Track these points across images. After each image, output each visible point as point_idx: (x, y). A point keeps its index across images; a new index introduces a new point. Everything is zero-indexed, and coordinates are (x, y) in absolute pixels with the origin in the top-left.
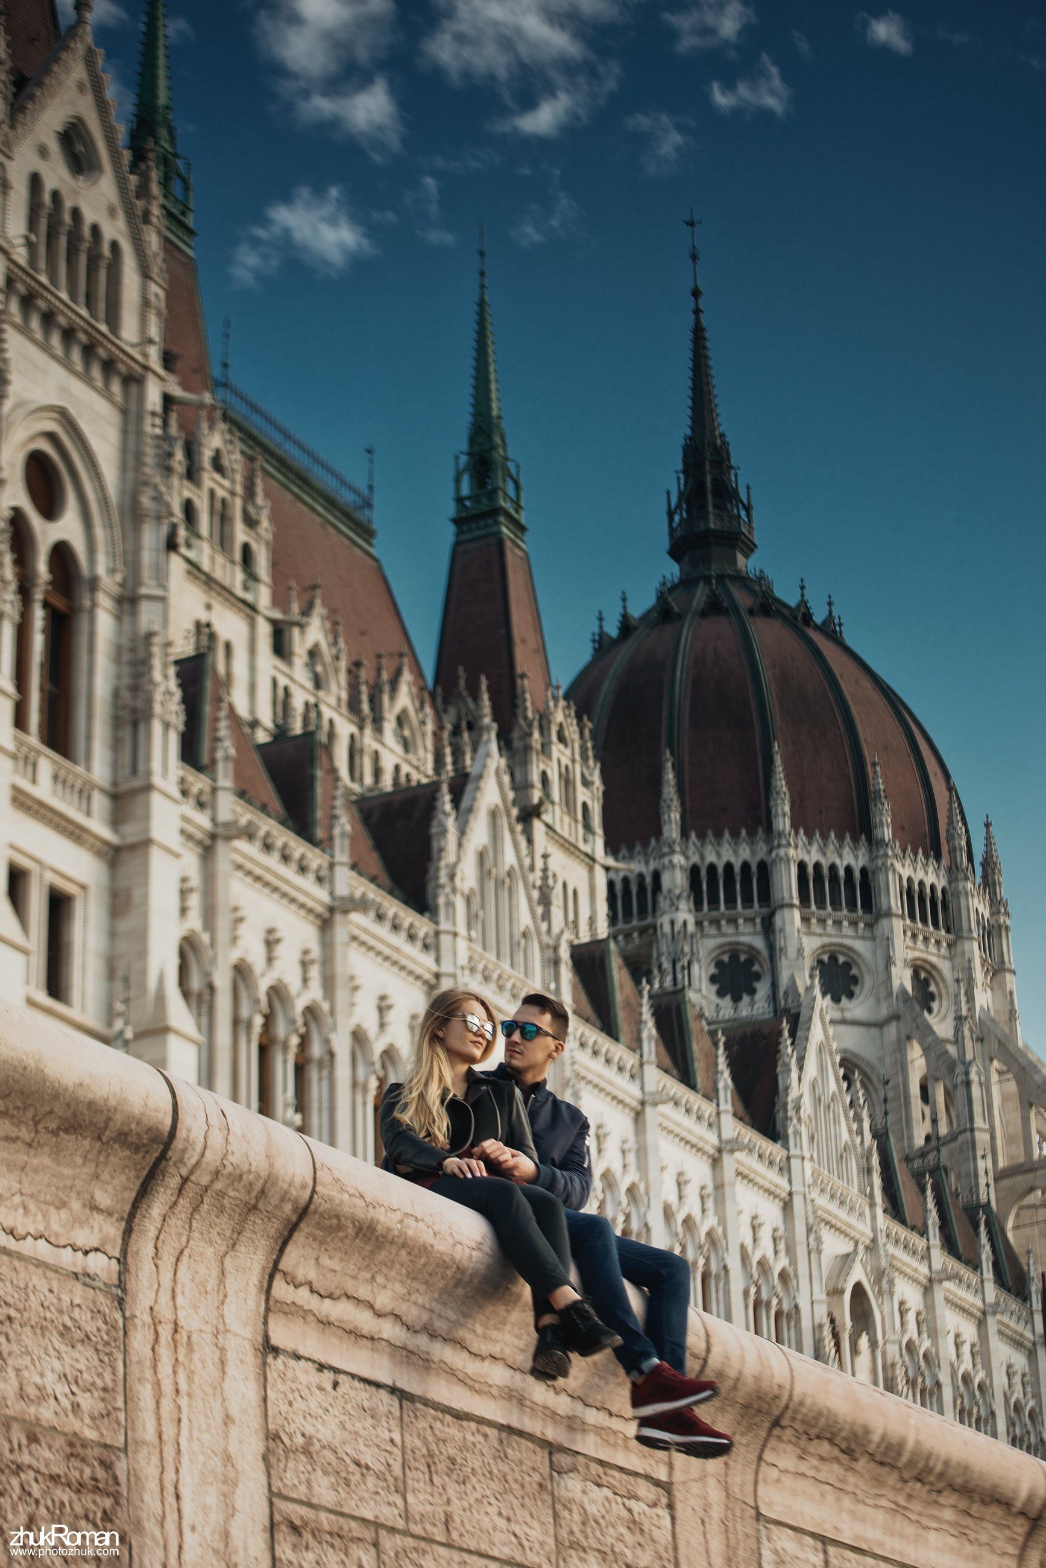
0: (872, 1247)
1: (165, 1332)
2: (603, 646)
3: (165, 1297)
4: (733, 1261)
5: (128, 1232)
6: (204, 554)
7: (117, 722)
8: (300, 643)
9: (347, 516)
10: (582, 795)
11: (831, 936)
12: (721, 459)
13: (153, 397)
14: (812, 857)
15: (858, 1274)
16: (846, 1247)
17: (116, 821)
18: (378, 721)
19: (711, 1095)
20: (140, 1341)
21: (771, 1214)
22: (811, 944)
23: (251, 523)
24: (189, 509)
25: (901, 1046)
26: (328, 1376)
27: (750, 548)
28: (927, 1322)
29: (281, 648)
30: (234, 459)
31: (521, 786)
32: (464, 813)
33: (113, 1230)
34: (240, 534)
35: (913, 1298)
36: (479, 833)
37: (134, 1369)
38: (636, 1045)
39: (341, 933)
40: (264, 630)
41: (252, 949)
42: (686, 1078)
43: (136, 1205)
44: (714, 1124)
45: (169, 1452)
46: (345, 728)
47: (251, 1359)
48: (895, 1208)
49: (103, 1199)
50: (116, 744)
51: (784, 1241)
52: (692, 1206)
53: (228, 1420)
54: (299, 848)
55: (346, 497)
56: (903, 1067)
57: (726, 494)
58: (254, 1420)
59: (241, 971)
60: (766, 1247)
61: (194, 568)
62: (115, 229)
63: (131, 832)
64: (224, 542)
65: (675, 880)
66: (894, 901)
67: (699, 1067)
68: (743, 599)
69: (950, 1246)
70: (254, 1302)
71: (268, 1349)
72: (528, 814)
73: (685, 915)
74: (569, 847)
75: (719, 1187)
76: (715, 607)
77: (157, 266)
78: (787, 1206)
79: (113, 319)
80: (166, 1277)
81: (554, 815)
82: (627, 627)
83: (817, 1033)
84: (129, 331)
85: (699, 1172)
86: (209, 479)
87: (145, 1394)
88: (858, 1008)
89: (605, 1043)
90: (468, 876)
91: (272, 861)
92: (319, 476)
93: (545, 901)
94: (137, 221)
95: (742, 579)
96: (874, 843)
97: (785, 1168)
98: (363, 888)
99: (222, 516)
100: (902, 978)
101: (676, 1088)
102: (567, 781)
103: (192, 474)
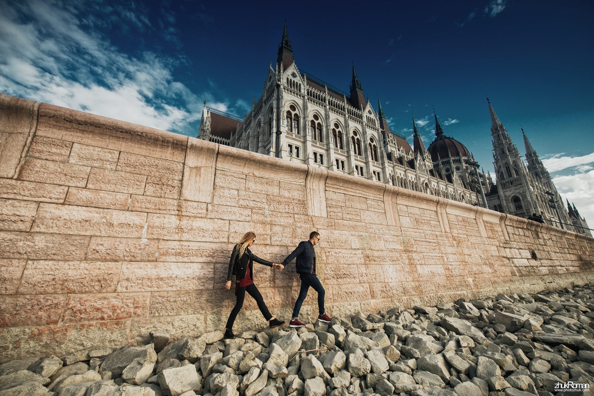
0: (463, 191)
1: (312, 190)
2: (431, 145)
3: (311, 186)
4: (449, 194)
5: (306, 181)
6: (391, 144)
7: (381, 158)
8: (401, 150)
9: (403, 138)
10: (429, 157)
11: (457, 165)
12: (439, 126)
13: (380, 131)
14: (454, 159)
15: (462, 194)
16: (460, 192)
17: (382, 166)
18: (409, 155)
19: (445, 180)
20: (308, 191)
21: (452, 190)
22: (455, 166)
23: (394, 141)
24: (389, 141)
25: (465, 174)
26: (334, 193)
27: (443, 133)
28: (470, 197)
29: (399, 150)
30: (392, 136)
31: (423, 158)
32: (416, 160)
33: (304, 180)
34: (394, 142)
35: (469, 195)
36: (418, 162)
37: (307, 193)
38: (436, 177)
39: (406, 172)
40: (397, 149)
41: (399, 175)
42: (442, 179)
43: (306, 178)
44: (445, 183)
45: (312, 200)
46: (406, 156)
47: (324, 192)
48: (465, 188)
49: (302, 178)
50: (381, 160)
51: (454, 192)
52: (444, 190)
53: (320, 197)
54: (402, 166)
55: (403, 137)
56: (466, 175)
57: (440, 129)
58: (324, 197)
59: (398, 177)
60: (452, 193)
61: (390, 146)
62: (374, 118)
63: (384, 166)
64: (392, 143)
65: (440, 163)
66: (463, 161)
67: (443, 178)
68: (443, 138)
69: (472, 190)
70: (324, 186)
71: (326, 190)
72: (424, 160)
73: (442, 166)
74: (429, 162)
75: (447, 188)
76: (441, 139)
77: (378, 120)
78: (454, 189)
79: (375, 125)
80: (312, 184)
81: (427, 159)
82: (432, 142)
83: (455, 173)
84: (377, 126)
85: (444, 187)
86: (390, 138)
87: (309, 195)
88: (460, 171)
89: (433, 177)
90: (418, 165)
91: (400, 167)
92: (400, 136)
93: (426, 166)
94: (376, 117)
95: (443, 136)
96: (460, 156)
97: (453, 186)
98: (408, 168)
99: (392, 141)
100: (464, 168)
101: (441, 180)
102: (427, 156)
103: (389, 138)
